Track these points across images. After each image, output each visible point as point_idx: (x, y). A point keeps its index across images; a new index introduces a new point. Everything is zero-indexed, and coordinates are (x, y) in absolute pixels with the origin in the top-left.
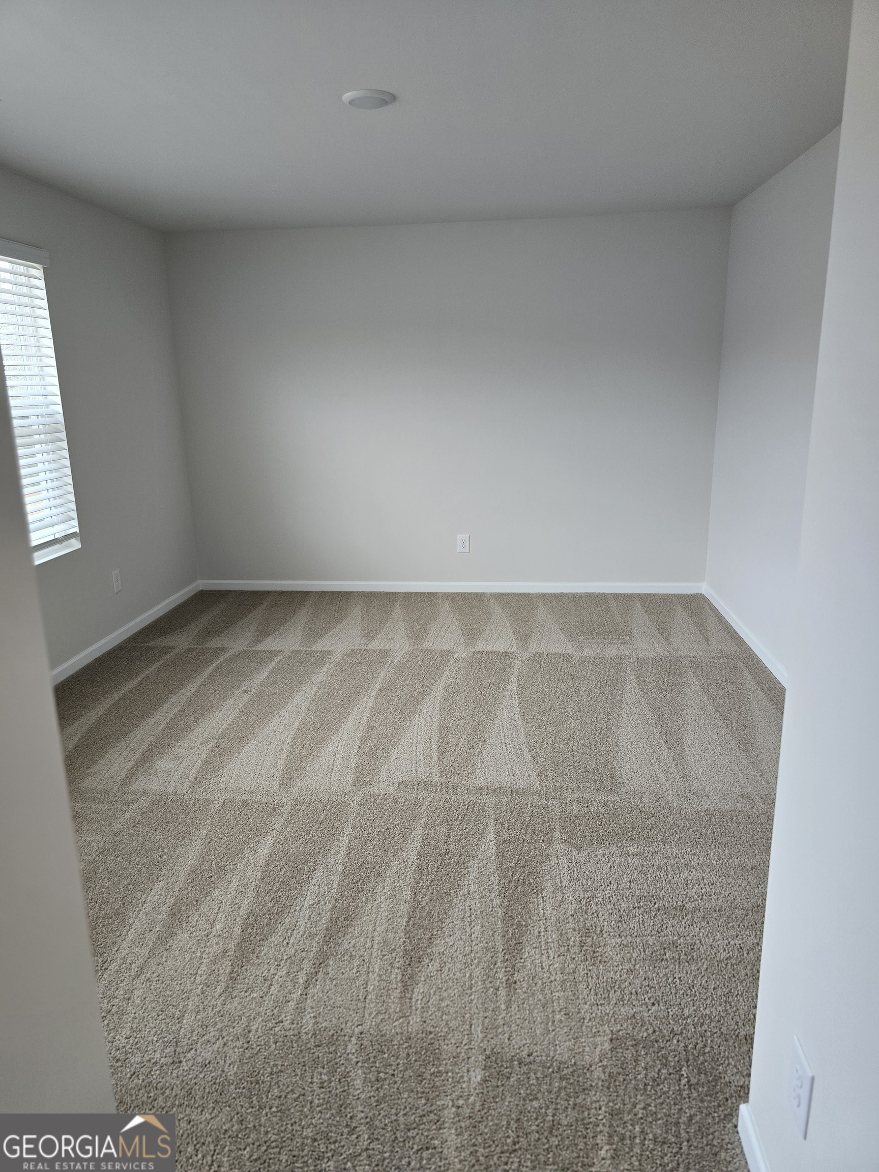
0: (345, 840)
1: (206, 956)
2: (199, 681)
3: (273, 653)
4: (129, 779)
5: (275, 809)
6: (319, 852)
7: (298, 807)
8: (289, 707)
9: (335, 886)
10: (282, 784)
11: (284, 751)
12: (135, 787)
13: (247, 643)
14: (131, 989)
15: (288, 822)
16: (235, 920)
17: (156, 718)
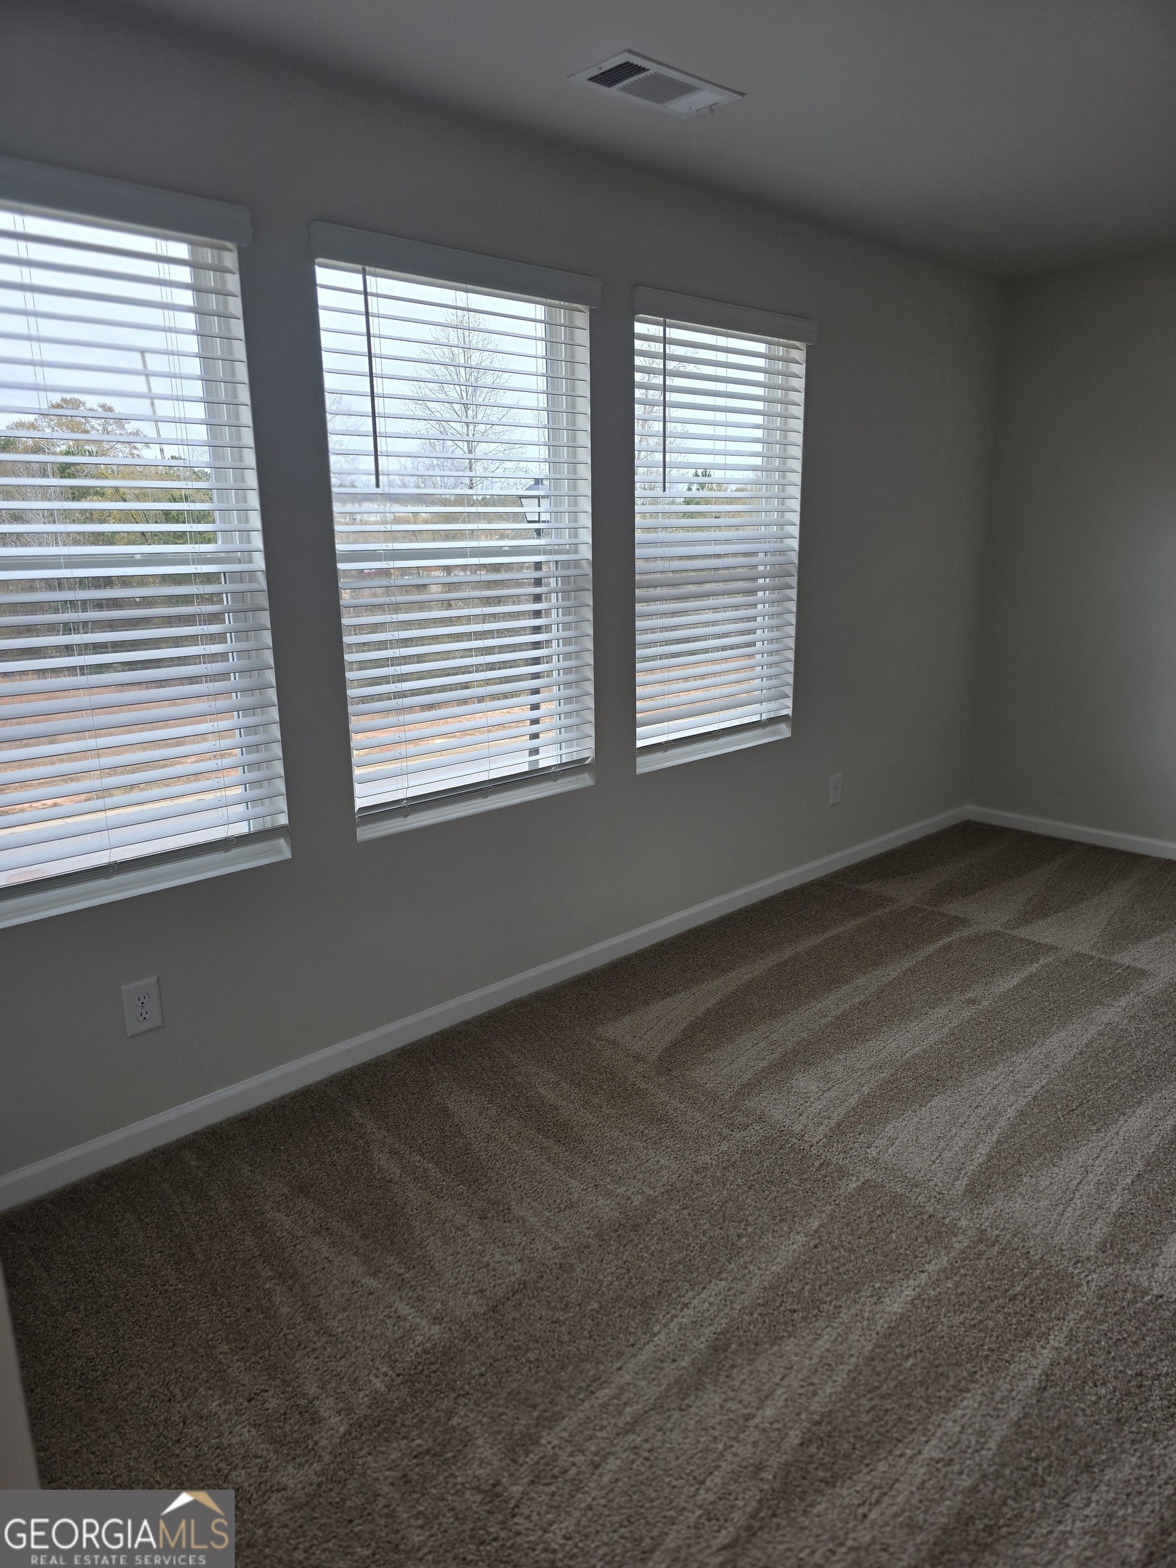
0: (1046, 1356)
1: (729, 1457)
2: (907, 964)
3: (1042, 949)
4: (749, 1088)
5: (942, 1233)
6: (987, 1356)
7: (982, 1247)
8: (1035, 1051)
9: (992, 1444)
10: (970, 1190)
11: (997, 1130)
12: (750, 1104)
13: (1004, 920)
14: (608, 1450)
15: (950, 1271)
16: (798, 1414)
17: (824, 1003)
